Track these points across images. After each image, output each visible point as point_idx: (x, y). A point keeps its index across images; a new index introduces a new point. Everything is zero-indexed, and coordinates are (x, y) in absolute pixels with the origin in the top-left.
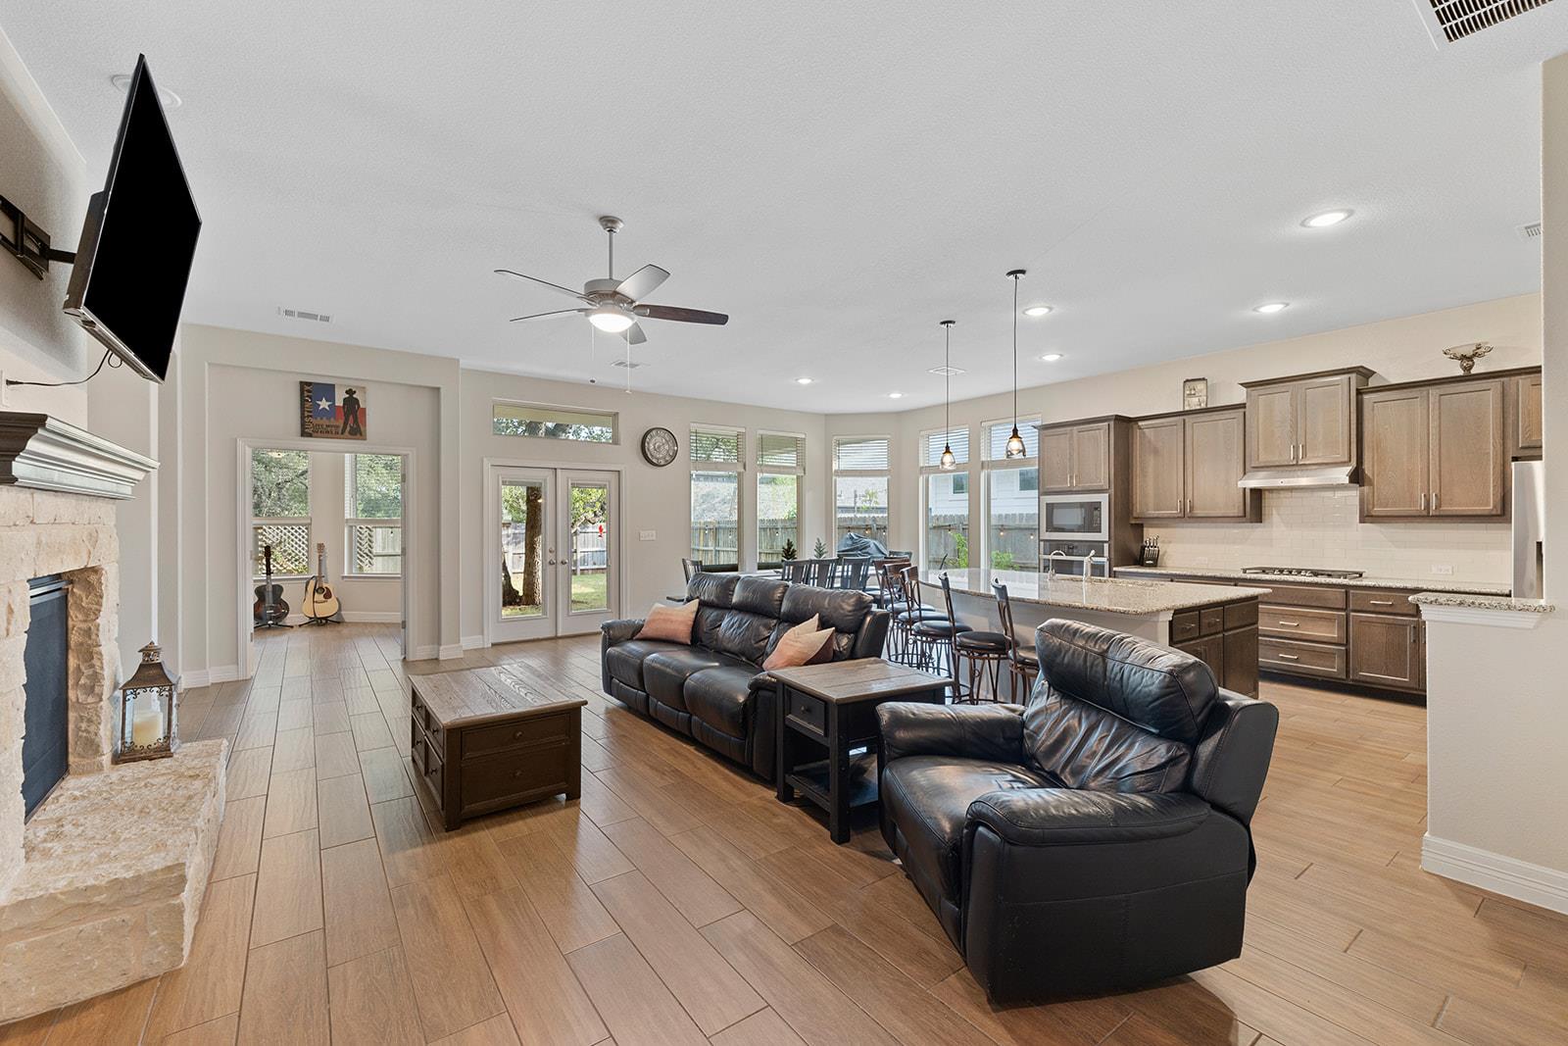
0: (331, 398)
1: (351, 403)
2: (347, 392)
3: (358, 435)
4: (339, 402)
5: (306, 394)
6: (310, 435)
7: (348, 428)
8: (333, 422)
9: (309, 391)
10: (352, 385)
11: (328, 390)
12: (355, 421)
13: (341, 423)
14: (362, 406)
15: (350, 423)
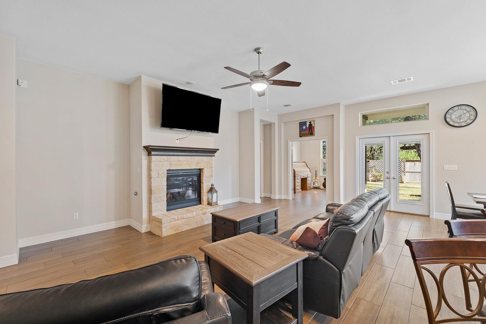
0: (306, 125)
1: (310, 125)
2: (309, 123)
3: (312, 135)
4: (308, 126)
5: (300, 125)
6: (301, 137)
7: (310, 133)
8: (306, 132)
9: (301, 125)
10: (310, 120)
11: (305, 123)
12: (311, 131)
13: (308, 132)
14: (313, 126)
15: (310, 131)
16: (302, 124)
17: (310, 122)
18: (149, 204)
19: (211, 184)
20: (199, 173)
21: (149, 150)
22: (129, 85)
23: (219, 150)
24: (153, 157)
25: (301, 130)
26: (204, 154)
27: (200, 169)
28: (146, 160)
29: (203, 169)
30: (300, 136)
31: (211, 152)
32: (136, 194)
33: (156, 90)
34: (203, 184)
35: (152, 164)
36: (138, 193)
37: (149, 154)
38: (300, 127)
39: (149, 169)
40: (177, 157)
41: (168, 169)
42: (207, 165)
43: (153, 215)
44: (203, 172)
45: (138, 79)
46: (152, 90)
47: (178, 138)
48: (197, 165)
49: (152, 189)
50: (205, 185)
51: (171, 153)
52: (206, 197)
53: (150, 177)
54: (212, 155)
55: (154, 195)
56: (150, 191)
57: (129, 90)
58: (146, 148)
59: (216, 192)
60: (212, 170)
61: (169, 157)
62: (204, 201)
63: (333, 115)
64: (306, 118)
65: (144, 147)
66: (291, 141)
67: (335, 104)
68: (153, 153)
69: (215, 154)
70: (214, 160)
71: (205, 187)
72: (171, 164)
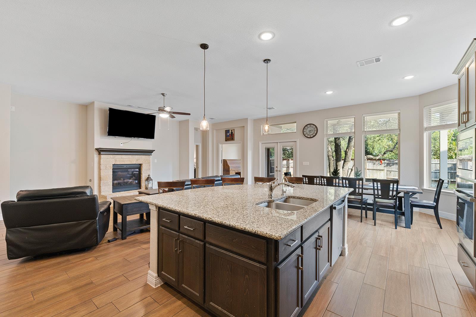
3: (233, 140)
13: (230, 138)
14: (233, 133)
15: (232, 137)
16: (227, 131)
17: (232, 131)
18: (99, 187)
19: (148, 175)
20: (139, 167)
21: (100, 151)
22: (87, 106)
23: (155, 150)
24: (102, 155)
25: (226, 136)
26: (142, 154)
27: (140, 164)
28: (98, 158)
29: (142, 164)
30: (226, 141)
31: (149, 152)
32: (90, 181)
33: (105, 111)
34: (142, 175)
35: (101, 161)
36: (92, 180)
37: (100, 154)
38: (226, 134)
39: (99, 164)
40: (121, 156)
41: (113, 164)
42: (146, 161)
43: (102, 194)
44: (142, 166)
45: (93, 103)
46: (102, 110)
47: (121, 142)
48: (137, 161)
49: (101, 177)
50: (144, 175)
51: (116, 153)
52: (144, 184)
53: (100, 169)
54: (150, 154)
55: (103, 181)
56: (100, 179)
57: (87, 109)
58: (97, 149)
59: (152, 180)
60: (150, 165)
61: (114, 155)
62: (143, 187)
63: (244, 126)
64: (229, 127)
65: (96, 149)
66: (221, 144)
67: (246, 119)
68: (101, 153)
69: (152, 154)
70: (151, 157)
71: (144, 176)
72: (116, 160)
